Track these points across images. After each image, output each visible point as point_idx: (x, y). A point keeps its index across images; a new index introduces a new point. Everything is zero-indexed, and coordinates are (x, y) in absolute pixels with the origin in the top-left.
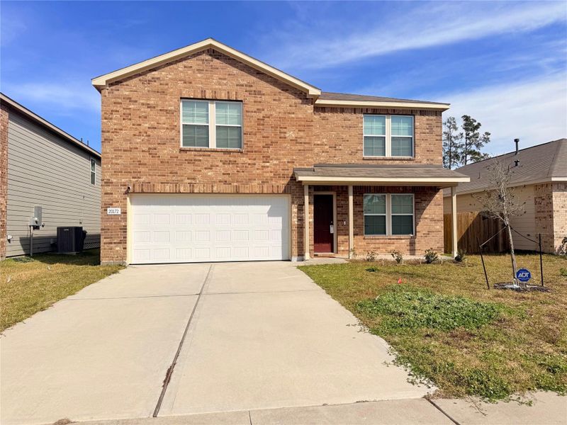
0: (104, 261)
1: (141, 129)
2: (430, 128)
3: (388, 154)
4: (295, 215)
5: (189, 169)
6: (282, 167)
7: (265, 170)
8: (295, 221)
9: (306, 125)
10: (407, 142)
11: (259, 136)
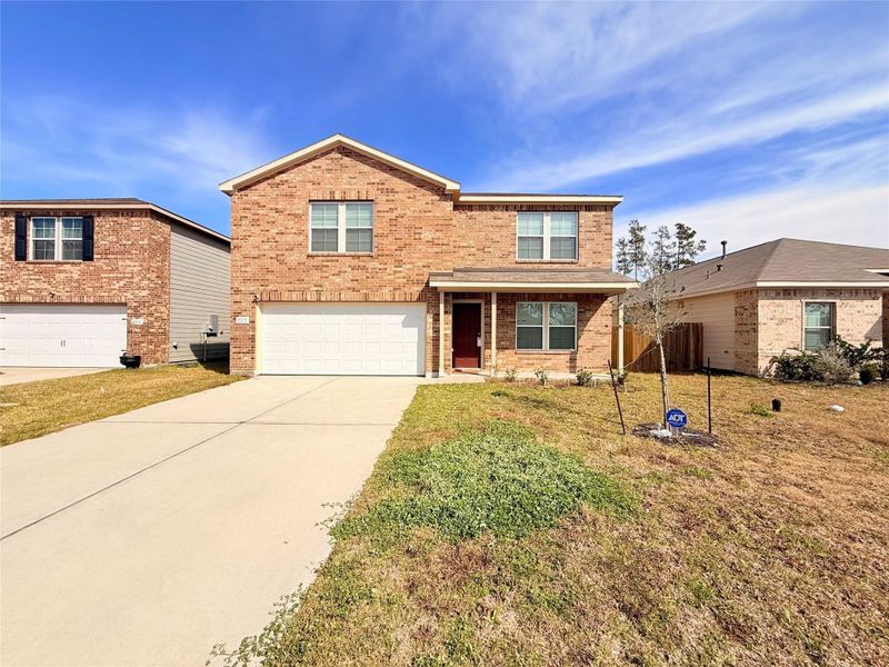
0: (233, 371)
1: (269, 234)
2: (598, 226)
3: (547, 257)
4: (430, 326)
5: (316, 276)
6: (417, 272)
7: (398, 275)
8: (430, 332)
9: (444, 225)
10: (570, 243)
11: (391, 238)
